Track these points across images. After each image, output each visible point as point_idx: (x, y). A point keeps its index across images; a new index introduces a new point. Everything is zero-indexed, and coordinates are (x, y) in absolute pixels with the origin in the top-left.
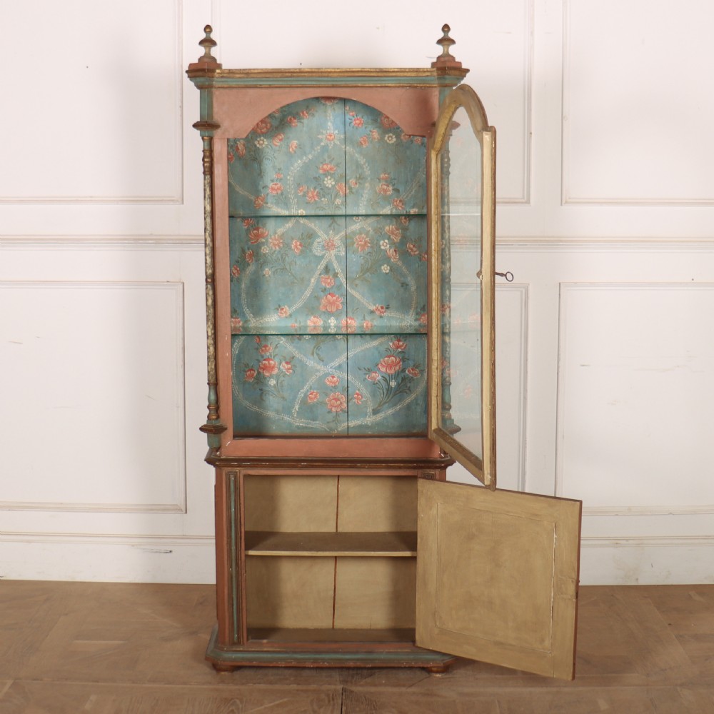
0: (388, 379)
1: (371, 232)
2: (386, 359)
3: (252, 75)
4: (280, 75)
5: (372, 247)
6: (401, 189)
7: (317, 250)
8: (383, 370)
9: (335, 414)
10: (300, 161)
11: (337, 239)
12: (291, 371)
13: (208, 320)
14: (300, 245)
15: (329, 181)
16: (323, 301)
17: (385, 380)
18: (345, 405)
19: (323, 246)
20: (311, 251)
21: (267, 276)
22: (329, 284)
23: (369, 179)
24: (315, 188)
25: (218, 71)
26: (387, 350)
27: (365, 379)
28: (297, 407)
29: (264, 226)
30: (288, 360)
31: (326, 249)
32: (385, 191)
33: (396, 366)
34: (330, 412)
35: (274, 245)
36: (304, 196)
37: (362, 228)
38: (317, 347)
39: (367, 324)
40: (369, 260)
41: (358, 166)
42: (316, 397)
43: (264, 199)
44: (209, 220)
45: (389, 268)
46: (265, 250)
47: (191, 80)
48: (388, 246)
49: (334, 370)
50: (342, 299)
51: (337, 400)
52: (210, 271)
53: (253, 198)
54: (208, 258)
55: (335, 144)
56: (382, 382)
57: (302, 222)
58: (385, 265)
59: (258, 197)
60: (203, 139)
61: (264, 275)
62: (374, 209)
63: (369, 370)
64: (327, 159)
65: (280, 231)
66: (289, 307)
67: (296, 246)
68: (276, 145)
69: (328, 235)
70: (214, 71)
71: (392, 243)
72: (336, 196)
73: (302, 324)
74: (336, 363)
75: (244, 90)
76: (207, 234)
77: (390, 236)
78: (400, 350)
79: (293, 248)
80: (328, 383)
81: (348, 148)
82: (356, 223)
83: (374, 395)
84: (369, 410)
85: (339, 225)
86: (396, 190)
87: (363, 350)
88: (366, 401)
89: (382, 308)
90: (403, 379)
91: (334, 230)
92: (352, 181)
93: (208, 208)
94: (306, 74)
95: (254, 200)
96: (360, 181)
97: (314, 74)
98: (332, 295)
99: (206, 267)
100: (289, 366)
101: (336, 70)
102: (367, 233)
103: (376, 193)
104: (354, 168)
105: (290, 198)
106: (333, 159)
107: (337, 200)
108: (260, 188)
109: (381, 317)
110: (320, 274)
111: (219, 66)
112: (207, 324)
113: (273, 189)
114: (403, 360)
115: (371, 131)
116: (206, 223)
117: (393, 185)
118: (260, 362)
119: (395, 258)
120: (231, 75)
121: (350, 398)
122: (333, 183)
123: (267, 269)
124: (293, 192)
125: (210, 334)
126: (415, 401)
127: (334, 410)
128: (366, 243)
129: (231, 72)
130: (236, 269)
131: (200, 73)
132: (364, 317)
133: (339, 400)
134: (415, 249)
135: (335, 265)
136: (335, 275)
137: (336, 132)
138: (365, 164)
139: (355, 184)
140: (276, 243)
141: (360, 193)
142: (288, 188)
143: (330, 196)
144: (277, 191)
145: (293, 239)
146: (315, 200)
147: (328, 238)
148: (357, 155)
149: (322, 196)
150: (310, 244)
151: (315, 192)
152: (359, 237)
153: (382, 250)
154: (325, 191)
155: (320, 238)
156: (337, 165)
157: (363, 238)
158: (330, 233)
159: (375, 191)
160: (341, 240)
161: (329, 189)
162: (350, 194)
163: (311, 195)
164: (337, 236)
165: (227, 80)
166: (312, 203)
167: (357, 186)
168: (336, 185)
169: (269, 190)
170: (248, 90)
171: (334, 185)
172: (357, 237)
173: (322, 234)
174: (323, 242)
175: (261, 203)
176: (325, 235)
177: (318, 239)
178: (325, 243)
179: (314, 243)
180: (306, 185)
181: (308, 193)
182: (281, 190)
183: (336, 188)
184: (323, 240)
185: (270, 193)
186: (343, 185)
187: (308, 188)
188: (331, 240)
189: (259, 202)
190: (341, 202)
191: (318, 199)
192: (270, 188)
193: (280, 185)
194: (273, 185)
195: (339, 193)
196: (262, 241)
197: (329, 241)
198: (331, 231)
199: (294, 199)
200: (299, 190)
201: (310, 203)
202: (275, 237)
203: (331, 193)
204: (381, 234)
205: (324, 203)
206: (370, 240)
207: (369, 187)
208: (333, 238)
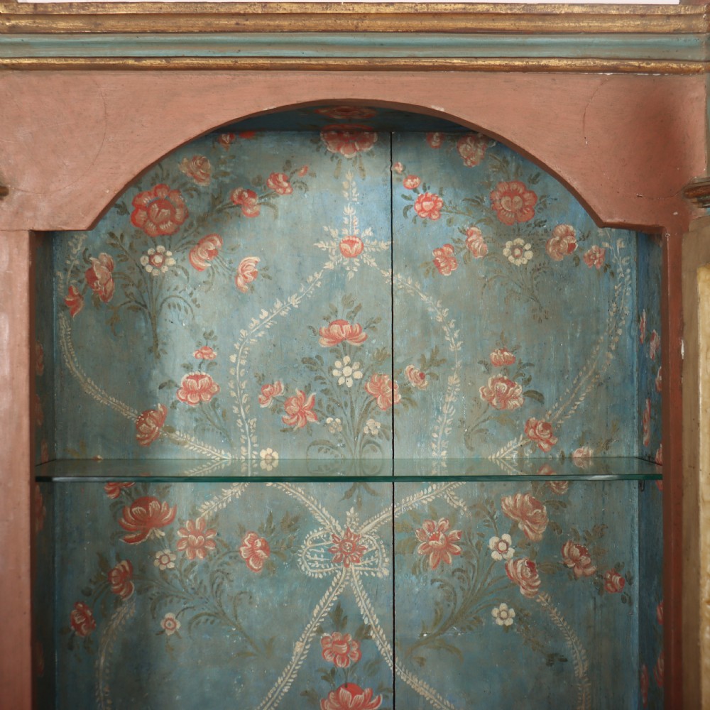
1: (465, 513)
3: (110, 24)
4: (200, 23)
5: (466, 555)
6: (549, 391)
7: (312, 563)
10: (265, 313)
11: (369, 533)
14: (262, 548)
15: (347, 371)
16: (328, 706)
19: (330, 551)
20: (294, 564)
21: (169, 633)
22: (344, 657)
23: (458, 364)
24: (307, 390)
29: (163, 495)
31: (338, 561)
32: (504, 398)
35: (192, 547)
36: (276, 410)
37: (439, 501)
40: (458, 590)
41: (429, 328)
43: (163, 418)
45: (512, 612)
46: (167, 561)
48: (511, 551)
50: (379, 700)
53: (132, 414)
55: (363, 266)
58: (503, 606)
59: (146, 413)
61: (163, 632)
62: (472, 449)
64: (340, 308)
65: (208, 508)
67: (252, 551)
68: (199, 269)
69: (341, 518)
71: (522, 544)
72: (366, 413)
75: (85, 77)
77: (516, 524)
79: (244, 555)
81: (399, 277)
86: (535, 396)
91: (359, 505)
92: (411, 370)
94: (285, 23)
95: (135, 421)
96: (434, 369)
97: (311, 23)
98: (355, 690)
101: (383, 10)
102: (453, 517)
103: (479, 404)
104: (417, 332)
105: (237, 416)
106: (359, 307)
107: (370, 422)
108: (153, 386)
110: (320, 630)
113: (189, 391)
115: (464, 232)
117: (527, 381)
119: (529, 585)
120: (43, 23)
122: (358, 375)
123: (169, 615)
124: (244, 401)
128: (449, 542)
130: (83, 614)
134: (585, 560)
135: (363, 603)
136: (363, 633)
137: (368, 232)
139: (419, 378)
140: (197, 542)
141: (433, 403)
142: (232, 387)
143: (348, 412)
144: (200, 396)
145: (245, 532)
146: (307, 422)
147: (342, 528)
148: (424, 298)
149: (328, 411)
150: (294, 546)
151: (306, 400)
152: (429, 525)
153: (495, 562)
154: (335, 398)
155: (320, 529)
156: (371, 325)
157: (441, 528)
158: (348, 514)
159: (476, 399)
160: (379, 533)
161: (345, 391)
162: (404, 405)
163: (295, 408)
164: (369, 523)
165: (26, 39)
166: (298, 428)
167: (426, 383)
168: (367, 381)
169: (177, 392)
170: (99, 76)
171: (362, 379)
172: (425, 526)
173: (327, 518)
174: (328, 540)
175: (154, 429)
176: (334, 521)
177: (315, 531)
178: (335, 542)
179: (302, 543)
180: (281, 379)
181: (287, 401)
182: (212, 394)
183: (366, 388)
184: (328, 534)
185: (182, 402)
186: (386, 382)
187: (287, 389)
188: (351, 534)
189: (150, 426)
190: (379, 427)
191: (316, 418)
192: (181, 388)
193: (210, 379)
194: (189, 380)
195: (373, 404)
196: (158, 536)
197: (345, 538)
198: (352, 510)
199: (247, 419)
200: (263, 394)
201: (292, 429)
202: (194, 524)
203: (352, 402)
204: (492, 518)
205: (333, 432)
206: (459, 534)
207: (459, 385)
208: (358, 527)
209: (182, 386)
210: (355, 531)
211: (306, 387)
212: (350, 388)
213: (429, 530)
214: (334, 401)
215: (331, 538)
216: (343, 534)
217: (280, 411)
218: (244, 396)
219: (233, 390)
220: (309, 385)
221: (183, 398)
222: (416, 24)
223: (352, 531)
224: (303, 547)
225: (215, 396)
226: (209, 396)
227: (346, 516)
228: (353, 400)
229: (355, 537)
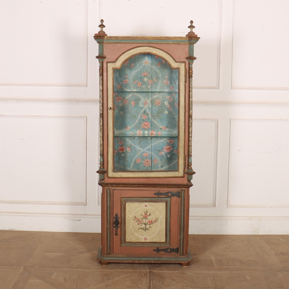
2: (166, 146)
3: (119, 39)
4: (129, 38)
5: (162, 104)
6: (173, 82)
7: (141, 105)
8: (165, 151)
9: (147, 167)
10: (135, 71)
11: (149, 101)
12: (130, 151)
13: (100, 131)
14: (134, 103)
15: (146, 79)
16: (143, 124)
17: (166, 154)
18: (151, 164)
19: (143, 104)
20: (138, 105)
22: (145, 118)
23: (161, 78)
24: (140, 82)
25: (106, 37)
26: (167, 143)
27: (158, 154)
28: (132, 164)
29: (121, 96)
30: (129, 147)
31: (144, 105)
32: (167, 83)
33: (170, 149)
34: (145, 166)
35: (125, 103)
36: (136, 84)
37: (158, 97)
38: (140, 142)
39: (159, 133)
40: (160, 109)
41: (157, 73)
42: (139, 161)
43: (121, 85)
45: (168, 112)
46: (121, 105)
47: (95, 40)
48: (168, 104)
49: (146, 151)
50: (150, 124)
51: (147, 162)
52: (101, 112)
54: (101, 107)
55: (148, 65)
57: (135, 94)
60: (99, 62)
61: (121, 114)
63: (160, 151)
64: (145, 71)
65: (127, 98)
66: (130, 126)
67: (133, 103)
68: (126, 65)
69: (145, 99)
70: (104, 37)
72: (148, 85)
73: (135, 133)
74: (147, 148)
75: (115, 44)
76: (101, 98)
77: (168, 100)
78: (171, 143)
80: (144, 155)
81: (153, 67)
82: (156, 95)
83: (161, 160)
84: (160, 166)
85: (149, 96)
86: (171, 83)
87: (157, 143)
88: (159, 162)
89: (165, 127)
90: (173, 154)
91: (147, 98)
92: (154, 79)
93: (101, 88)
94: (139, 39)
95: (117, 86)
96: (157, 79)
97: (142, 39)
98: (146, 122)
99: (100, 111)
100: (130, 149)
101: (150, 37)
102: (160, 99)
104: (155, 74)
105: (131, 85)
106: (147, 71)
108: (120, 81)
109: (165, 130)
110: (142, 114)
111: (106, 35)
113: (124, 82)
114: (173, 147)
116: (100, 94)
117: (170, 81)
118: (118, 147)
119: (170, 108)
120: (111, 38)
121: (152, 161)
123: (122, 112)
125: (101, 136)
127: (146, 166)
128: (159, 102)
129: (110, 37)
131: (99, 38)
132: (158, 131)
135: (148, 111)
136: (148, 115)
137: (149, 60)
138: (159, 73)
141: (157, 84)
143: (146, 85)
145: (132, 101)
146: (140, 86)
148: (156, 69)
149: (143, 85)
150: (138, 103)
153: (165, 105)
154: (144, 83)
156: (149, 73)
159: (163, 83)
162: (153, 84)
163: (139, 84)
165: (109, 40)
167: (156, 81)
170: (117, 44)
171: (148, 80)
172: (156, 100)
173: (143, 99)
174: (143, 102)
177: (141, 101)
180: (137, 80)
183: (148, 82)
186: (151, 81)
187: (138, 82)
189: (119, 86)
190: (150, 87)
193: (127, 80)
194: (124, 80)
196: (120, 101)
197: (145, 102)
200: (134, 82)
201: (138, 87)
202: (125, 100)
203: (146, 83)
204: (165, 99)
205: (144, 87)
206: (161, 101)
207: (161, 81)
208: (147, 100)
218: (132, 83)
219: (130, 82)
222: (154, 39)
224: (140, 103)
226: (127, 82)
229: (147, 102)
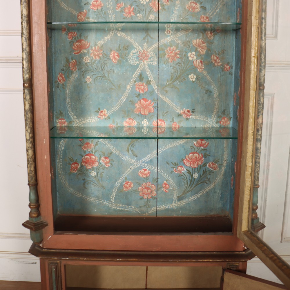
0: (191, 171)
1: (181, 45)
2: (191, 155)
5: (181, 58)
6: (208, 6)
7: (132, 60)
8: (188, 164)
9: (146, 200)
11: (151, 51)
12: (109, 164)
13: (26, 125)
14: (118, 56)
16: (138, 105)
17: (189, 172)
18: (155, 193)
19: (138, 57)
20: (127, 61)
21: (88, 82)
22: (142, 90)
24: (131, 5)
26: (192, 147)
27: (172, 172)
28: (114, 194)
29: (86, 38)
30: (106, 156)
31: (141, 60)
32: (194, 8)
33: (199, 161)
34: (142, 198)
35: (95, 55)
36: (122, 12)
37: (173, 41)
38: (132, 145)
39: (175, 125)
40: (178, 69)
42: (130, 186)
43: (86, 14)
44: (25, 24)
45: (195, 76)
46: (87, 60)
48: (195, 57)
49: (146, 164)
50: (154, 104)
51: (148, 188)
52: (27, 76)
53: (76, 13)
54: (25, 62)
56: (187, 174)
57: (119, 35)
58: (192, 75)
59: (80, 13)
61: (86, 82)
63: (176, 165)
65: (100, 43)
66: (108, 110)
67: (114, 57)
69: (142, 46)
71: (199, 55)
72: (150, 13)
73: (119, 125)
74: (148, 158)
76: (24, 39)
77: (197, 49)
78: (202, 148)
79: (111, 58)
80: (141, 175)
82: (167, 36)
83: (179, 185)
84: (175, 197)
85: (152, 38)
86: (204, 8)
87: (171, 148)
88: (173, 190)
89: (188, 111)
90: (205, 172)
91: (148, 42)
95: (77, 15)
98: (146, 100)
99: (23, 72)
100: (108, 160)
102: (177, 46)
105: (109, 14)
107: (151, 16)
108: (83, 4)
109: (187, 119)
110: (135, 82)
112: (26, 128)
113: (94, 5)
114: (205, 156)
116: (22, 27)
117: (201, 3)
118: (83, 157)
119: (201, 68)
121: (159, 187)
123: (88, 77)
124: (111, 9)
125: (28, 138)
126: (213, 190)
127: (145, 196)
128: (176, 54)
130: (62, 77)
132: (173, 120)
133: (150, 189)
134: (218, 61)
135: (149, 73)
136: (148, 82)
139: (167, 2)
140: (97, 54)
141: (171, 10)
142: (108, 4)
143: (144, 12)
144: (97, 7)
145: (111, 50)
146: (131, 15)
147: (142, 49)
149: (138, 12)
150: (127, 55)
151: (131, 8)
152: (169, 49)
153: (190, 61)
154: (140, 8)
155: (135, 49)
157: (173, 50)
158: (144, 45)
159: (185, 8)
160: (153, 51)
161: (143, 6)
162: (162, 10)
163: (127, 11)
164: (151, 48)
166: (129, 18)
167: (169, 3)
168: (150, 2)
169: (90, 6)
171: (148, 2)
172: (168, 49)
173: (137, 46)
174: (138, 53)
175: (83, 18)
176: (139, 47)
177: (134, 50)
178: (140, 54)
179: (130, 54)
180: (123, 2)
181: (125, 9)
182: (101, 7)
183: (150, 5)
184: (138, 51)
185: (92, 9)
186: (156, 3)
187: (125, 5)
188: (145, 51)
189: (82, 17)
190: (154, 17)
191: (134, 14)
192: (91, 5)
193: (100, 2)
194: (94, 2)
195: (152, 10)
196: (84, 52)
197: (143, 53)
198: (145, 43)
199: (112, 15)
200: (117, 7)
201: (126, 18)
202: (96, 48)
203: (145, 9)
204: (189, 47)
205: (139, 19)
206: (179, 52)
207: (179, 4)
208: (147, 49)
209: (91, 4)
210: (146, 50)
211: (131, 4)
212: (145, 5)
213: (170, 50)
214: (140, 9)
215: (139, 52)
216: (142, 51)
217: (123, 12)
218: (111, 7)
219: (108, 5)
220: (132, 4)
221: (92, 8)
223: (145, 50)
224: (130, 55)
225: (102, 7)
226: (100, 7)
227: (143, 45)
228: (146, 8)
229: (146, 52)
